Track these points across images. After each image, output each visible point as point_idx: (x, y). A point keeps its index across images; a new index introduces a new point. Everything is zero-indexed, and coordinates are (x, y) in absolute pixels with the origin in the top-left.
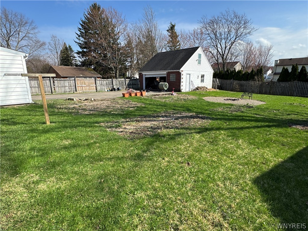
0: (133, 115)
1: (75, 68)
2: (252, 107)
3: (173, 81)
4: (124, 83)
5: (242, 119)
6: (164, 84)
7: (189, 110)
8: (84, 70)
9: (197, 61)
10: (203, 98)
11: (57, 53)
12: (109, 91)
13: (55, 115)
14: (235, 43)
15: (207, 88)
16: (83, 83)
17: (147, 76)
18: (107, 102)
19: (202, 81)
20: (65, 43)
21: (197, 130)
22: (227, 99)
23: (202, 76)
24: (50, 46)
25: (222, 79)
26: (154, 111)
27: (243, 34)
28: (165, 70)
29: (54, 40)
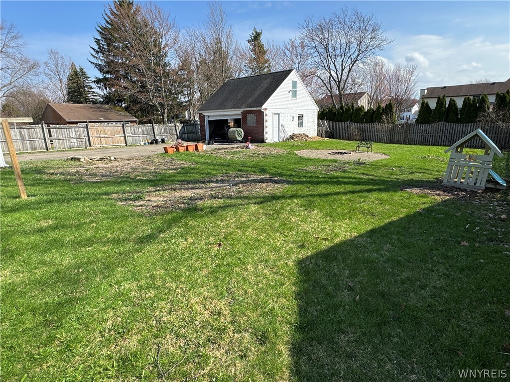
0: (170, 181)
1: (91, 107)
2: (364, 164)
3: (252, 125)
4: (174, 131)
5: (336, 181)
6: (237, 130)
7: (263, 171)
8: (106, 110)
9: (289, 92)
10: (296, 152)
11: (61, 80)
12: (147, 144)
13: (42, 184)
14: (357, 62)
15: (307, 136)
16: (102, 132)
17: (211, 119)
18: (135, 161)
19: (300, 124)
20: (73, 63)
21: (258, 200)
22: (334, 153)
23: (299, 117)
24: (47, 69)
25: (333, 120)
26: (206, 174)
27: (370, 48)
28: (238, 108)
29: (53, 58)
